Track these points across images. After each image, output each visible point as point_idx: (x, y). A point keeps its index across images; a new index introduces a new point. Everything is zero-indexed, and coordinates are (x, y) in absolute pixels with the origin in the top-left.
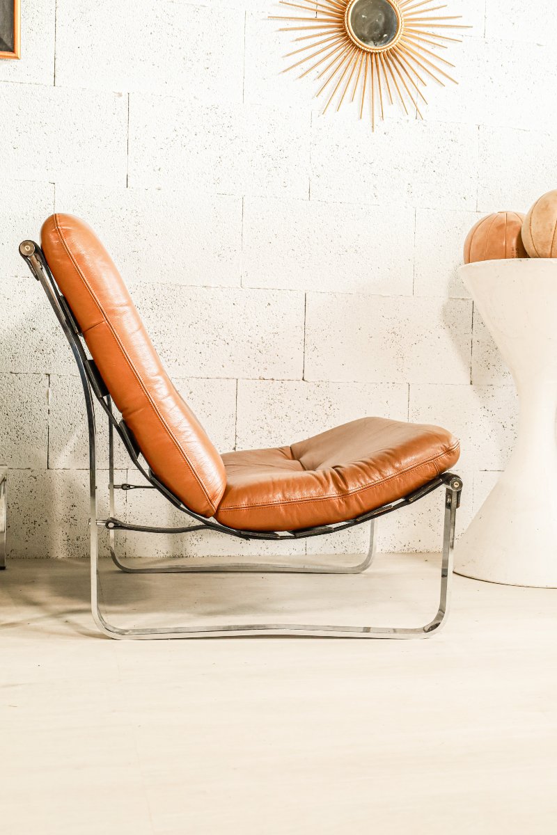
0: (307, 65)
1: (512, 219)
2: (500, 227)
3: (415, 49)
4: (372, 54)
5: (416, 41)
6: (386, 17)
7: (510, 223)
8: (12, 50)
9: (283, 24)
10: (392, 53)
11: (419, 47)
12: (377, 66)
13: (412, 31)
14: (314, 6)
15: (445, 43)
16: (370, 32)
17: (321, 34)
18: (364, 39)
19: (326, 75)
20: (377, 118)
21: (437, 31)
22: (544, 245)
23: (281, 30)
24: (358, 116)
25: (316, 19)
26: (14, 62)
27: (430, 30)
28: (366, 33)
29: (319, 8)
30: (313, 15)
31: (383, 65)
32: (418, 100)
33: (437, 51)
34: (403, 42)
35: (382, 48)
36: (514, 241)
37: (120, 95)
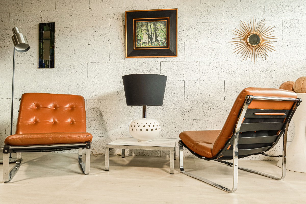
0: (238, 51)
1: (291, 83)
2: (288, 85)
3: (265, 45)
4: (254, 47)
5: (265, 43)
6: (257, 38)
7: (290, 84)
8: (176, 55)
9: (233, 43)
10: (259, 46)
11: (266, 44)
12: (255, 49)
13: (264, 41)
14: (240, 38)
15: (272, 42)
16: (253, 42)
17: (242, 44)
18: (252, 44)
19: (243, 53)
20: (256, 61)
21: (270, 40)
22: (299, 90)
23: (232, 44)
24: (251, 61)
25: (240, 41)
26: (176, 58)
27: (268, 40)
28: (252, 43)
29: (241, 39)
30: (240, 40)
31: (257, 49)
32: (266, 56)
33: (270, 44)
34: (262, 43)
35: (256, 45)
36: (292, 88)
37: (198, 62)
